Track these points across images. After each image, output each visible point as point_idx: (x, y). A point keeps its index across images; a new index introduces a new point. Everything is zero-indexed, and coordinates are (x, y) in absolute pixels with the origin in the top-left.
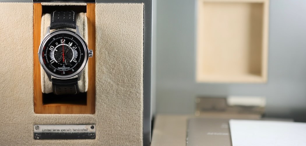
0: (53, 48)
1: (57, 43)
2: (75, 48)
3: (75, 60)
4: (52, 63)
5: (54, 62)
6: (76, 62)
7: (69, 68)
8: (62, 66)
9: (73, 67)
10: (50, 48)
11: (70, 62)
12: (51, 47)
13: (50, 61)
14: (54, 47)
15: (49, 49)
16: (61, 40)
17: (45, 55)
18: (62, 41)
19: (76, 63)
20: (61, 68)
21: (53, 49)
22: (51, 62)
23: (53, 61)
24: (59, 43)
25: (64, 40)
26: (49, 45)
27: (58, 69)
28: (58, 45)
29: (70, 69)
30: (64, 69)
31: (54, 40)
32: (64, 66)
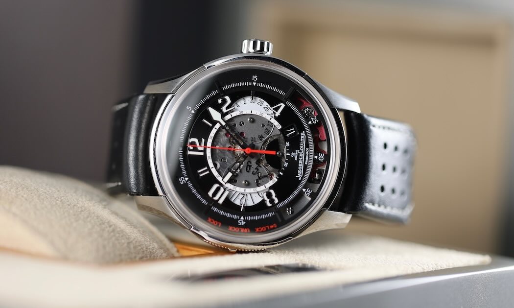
0: (218, 190)
1: (202, 172)
2: (229, 101)
3: (277, 109)
4: (276, 201)
5: (272, 191)
6: (283, 106)
7: (303, 134)
8: (294, 164)
9: (302, 120)
10: (216, 198)
12: (215, 194)
13: (269, 204)
14: (216, 186)
15: (221, 202)
16: (190, 153)
17: (243, 223)
18: (195, 149)
19: (287, 107)
20: (301, 166)
21: (222, 190)
22: (272, 201)
23: (269, 195)
24: (202, 161)
25: (193, 143)
26: (204, 201)
27: (302, 178)
28: (209, 169)
29: (306, 133)
30: (307, 155)
31: (188, 181)
32: (293, 155)
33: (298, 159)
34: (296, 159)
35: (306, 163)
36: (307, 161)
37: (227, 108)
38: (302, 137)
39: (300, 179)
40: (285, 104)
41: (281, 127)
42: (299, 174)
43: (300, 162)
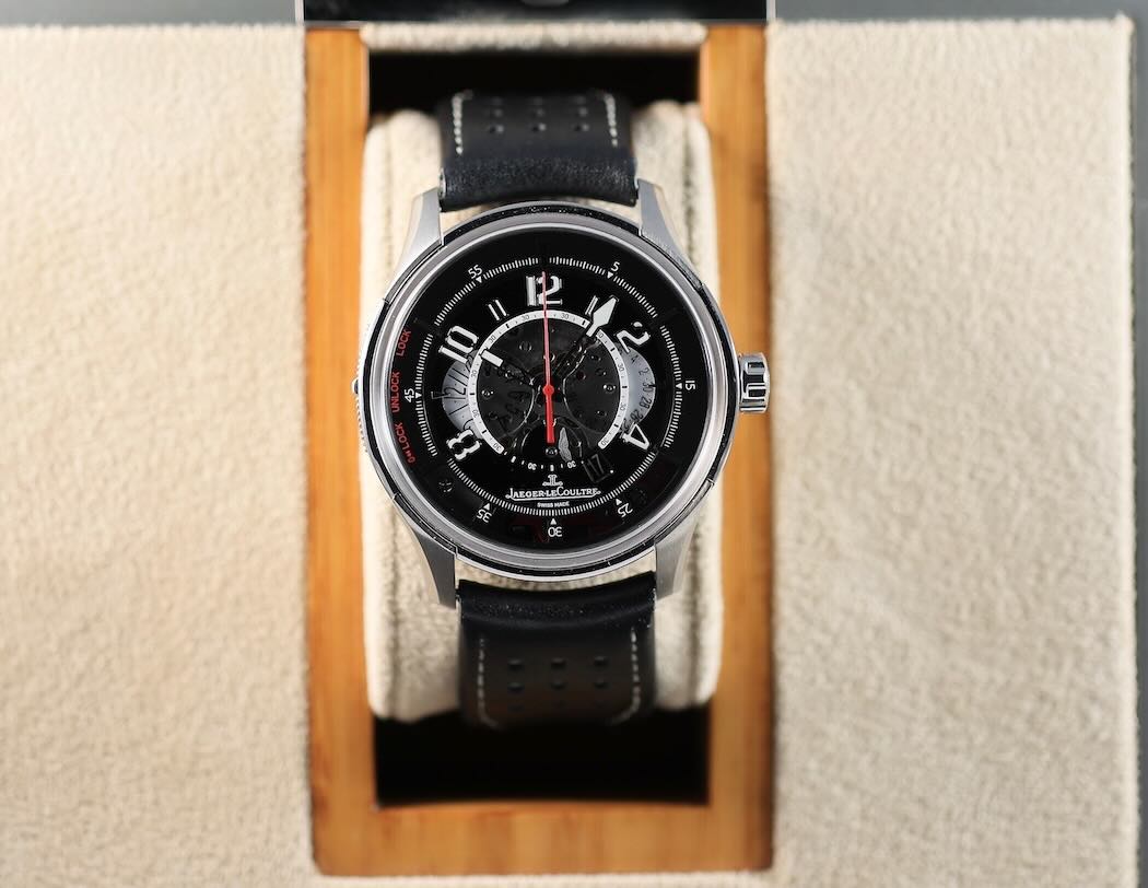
0: (467, 342)
1: (496, 308)
2: (639, 342)
3: (636, 435)
4: (459, 457)
5: (477, 446)
6: (645, 445)
7: (595, 492)
8: (535, 481)
9: (623, 487)
10: (450, 341)
11: (602, 445)
12: (457, 337)
13: (451, 443)
14: (475, 339)
15: (443, 350)
16: (531, 281)
17: (409, 399)
18: (539, 289)
19: (642, 454)
21: (467, 350)
22: (458, 448)
23: (469, 441)
24: (518, 305)
25: (550, 284)
26: (441, 318)
27: (510, 501)
28: (504, 320)
29: (597, 497)
30: (556, 505)
31: (476, 282)
32: (552, 477)
33: (544, 489)
34: (545, 484)
35: (539, 505)
36: (543, 505)
37: (625, 339)
38: (589, 491)
39: (507, 496)
40: (650, 449)
41: (603, 447)
42: (516, 493)
43: (541, 493)
